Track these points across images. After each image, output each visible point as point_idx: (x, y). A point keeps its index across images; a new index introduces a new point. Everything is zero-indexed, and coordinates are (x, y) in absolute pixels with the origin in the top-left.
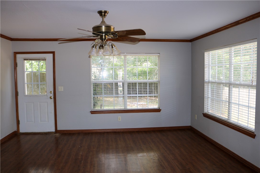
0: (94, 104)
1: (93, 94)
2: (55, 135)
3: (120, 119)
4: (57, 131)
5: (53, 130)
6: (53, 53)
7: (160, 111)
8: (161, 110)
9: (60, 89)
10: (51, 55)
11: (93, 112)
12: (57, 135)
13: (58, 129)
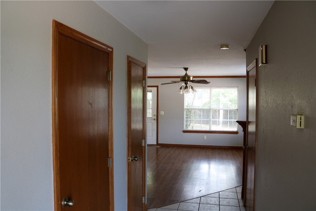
0: (186, 125)
1: (186, 118)
2: (156, 146)
3: (206, 137)
4: (158, 144)
5: (155, 143)
6: (157, 87)
7: (237, 134)
8: (238, 132)
9: (162, 113)
10: (156, 88)
11: (185, 132)
12: (158, 147)
13: (159, 143)
